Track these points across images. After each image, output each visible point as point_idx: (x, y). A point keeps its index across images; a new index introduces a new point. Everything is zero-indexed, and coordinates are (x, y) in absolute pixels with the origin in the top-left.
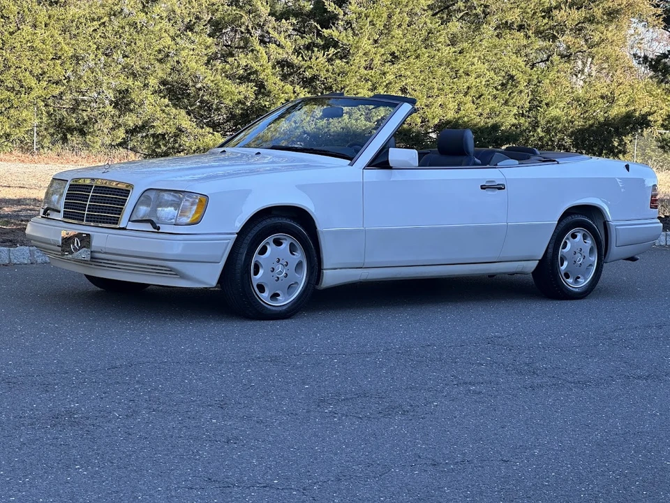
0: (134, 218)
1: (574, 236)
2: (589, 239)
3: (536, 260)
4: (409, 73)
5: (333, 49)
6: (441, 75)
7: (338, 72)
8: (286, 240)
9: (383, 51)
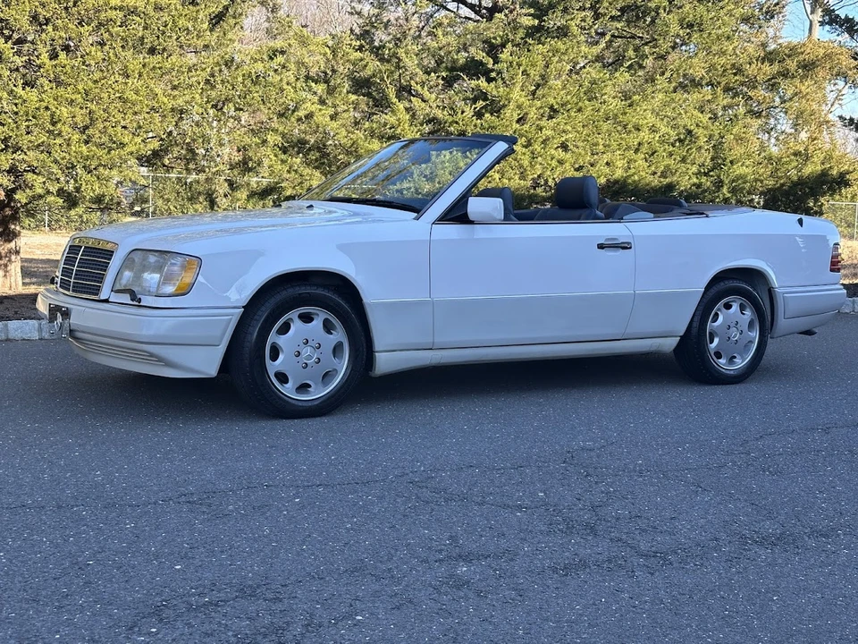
0: (118, 287)
1: (728, 306)
2: (748, 310)
3: (676, 336)
4: (570, 129)
5: (481, 102)
6: (608, 130)
7: (487, 126)
8: (318, 315)
9: (538, 104)
